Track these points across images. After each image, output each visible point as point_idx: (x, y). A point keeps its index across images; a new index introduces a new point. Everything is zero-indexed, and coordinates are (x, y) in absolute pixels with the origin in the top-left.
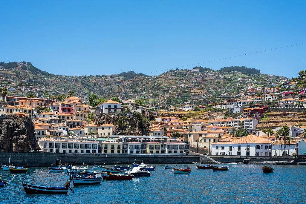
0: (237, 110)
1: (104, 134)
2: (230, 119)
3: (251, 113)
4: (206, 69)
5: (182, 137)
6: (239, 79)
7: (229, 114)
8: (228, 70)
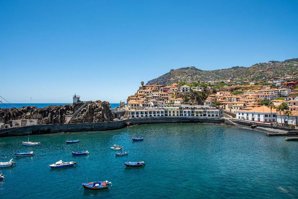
0: (279, 84)
1: (177, 103)
2: (273, 89)
3: (287, 86)
4: (275, 62)
5: (222, 105)
6: (295, 65)
7: (273, 86)
8: (288, 61)
